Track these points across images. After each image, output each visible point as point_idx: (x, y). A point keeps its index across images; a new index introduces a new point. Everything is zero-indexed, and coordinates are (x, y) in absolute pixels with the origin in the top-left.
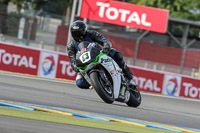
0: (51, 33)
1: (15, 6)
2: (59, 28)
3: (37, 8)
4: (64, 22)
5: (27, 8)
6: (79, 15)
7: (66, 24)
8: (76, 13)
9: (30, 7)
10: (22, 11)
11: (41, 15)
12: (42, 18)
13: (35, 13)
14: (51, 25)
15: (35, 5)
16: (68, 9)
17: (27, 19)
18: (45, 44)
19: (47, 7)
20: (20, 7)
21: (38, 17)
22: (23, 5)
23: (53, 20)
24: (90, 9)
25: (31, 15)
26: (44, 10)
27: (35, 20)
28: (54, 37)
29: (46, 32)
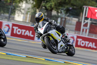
0: (73, 25)
1: (56, 12)
2: (77, 22)
3: (66, 13)
4: (79, 20)
5: (61, 13)
6: (86, 16)
7: (80, 21)
8: (85, 15)
9: (63, 12)
10: (59, 14)
11: (68, 16)
12: (69, 18)
13: (65, 15)
14: (73, 21)
15: (65, 12)
16: (81, 14)
17: (62, 18)
18: (70, 30)
19: (71, 12)
20: (58, 12)
21: (67, 17)
22: (59, 11)
23: (74, 19)
24: (92, 13)
25: (63, 16)
26: (70, 14)
27: (65, 19)
28: (74, 27)
29: (71, 24)
